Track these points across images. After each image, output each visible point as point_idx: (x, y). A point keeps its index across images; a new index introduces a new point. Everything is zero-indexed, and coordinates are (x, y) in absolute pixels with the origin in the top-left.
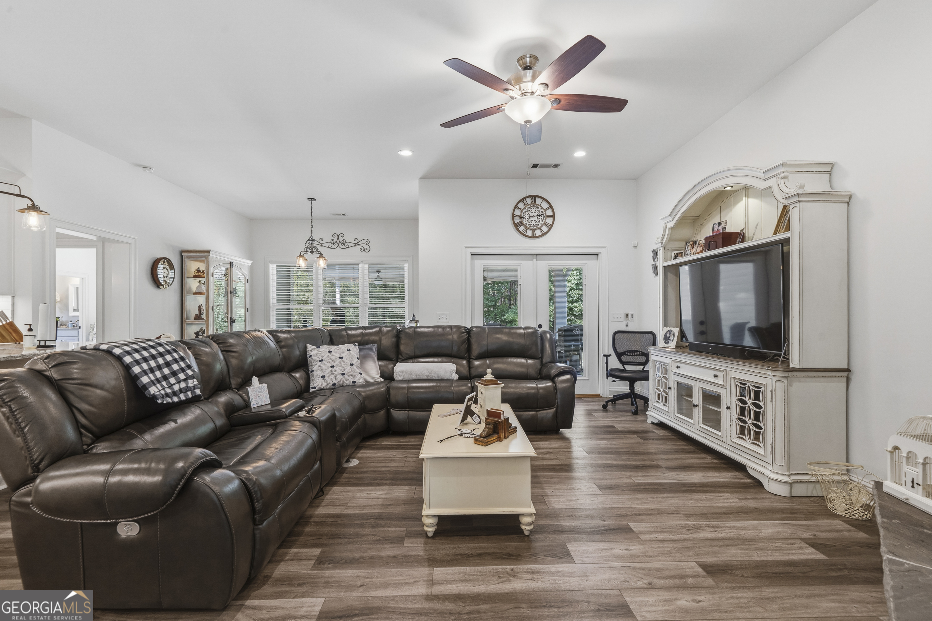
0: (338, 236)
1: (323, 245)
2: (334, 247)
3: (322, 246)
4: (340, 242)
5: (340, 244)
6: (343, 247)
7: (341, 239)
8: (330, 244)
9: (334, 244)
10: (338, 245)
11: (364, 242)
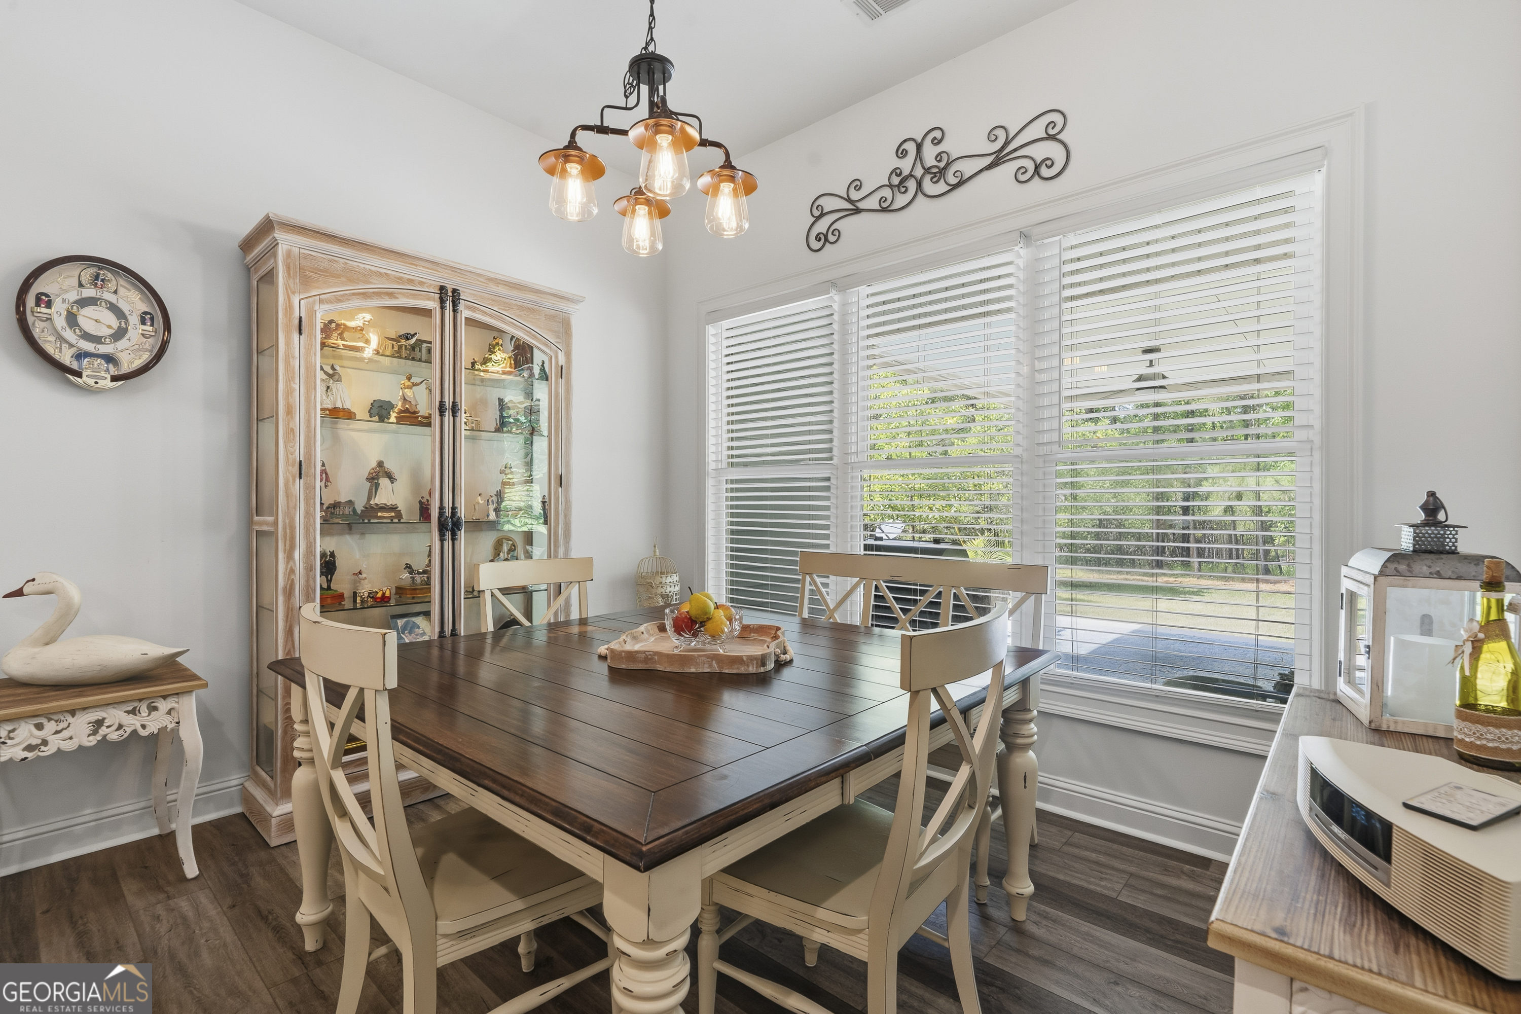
0: (919, 147)
1: (861, 205)
2: (901, 200)
3: (858, 211)
4: (927, 170)
5: (927, 180)
6: (942, 187)
7: (930, 154)
8: (887, 193)
9: (901, 187)
10: (919, 184)
11: (1037, 129)
